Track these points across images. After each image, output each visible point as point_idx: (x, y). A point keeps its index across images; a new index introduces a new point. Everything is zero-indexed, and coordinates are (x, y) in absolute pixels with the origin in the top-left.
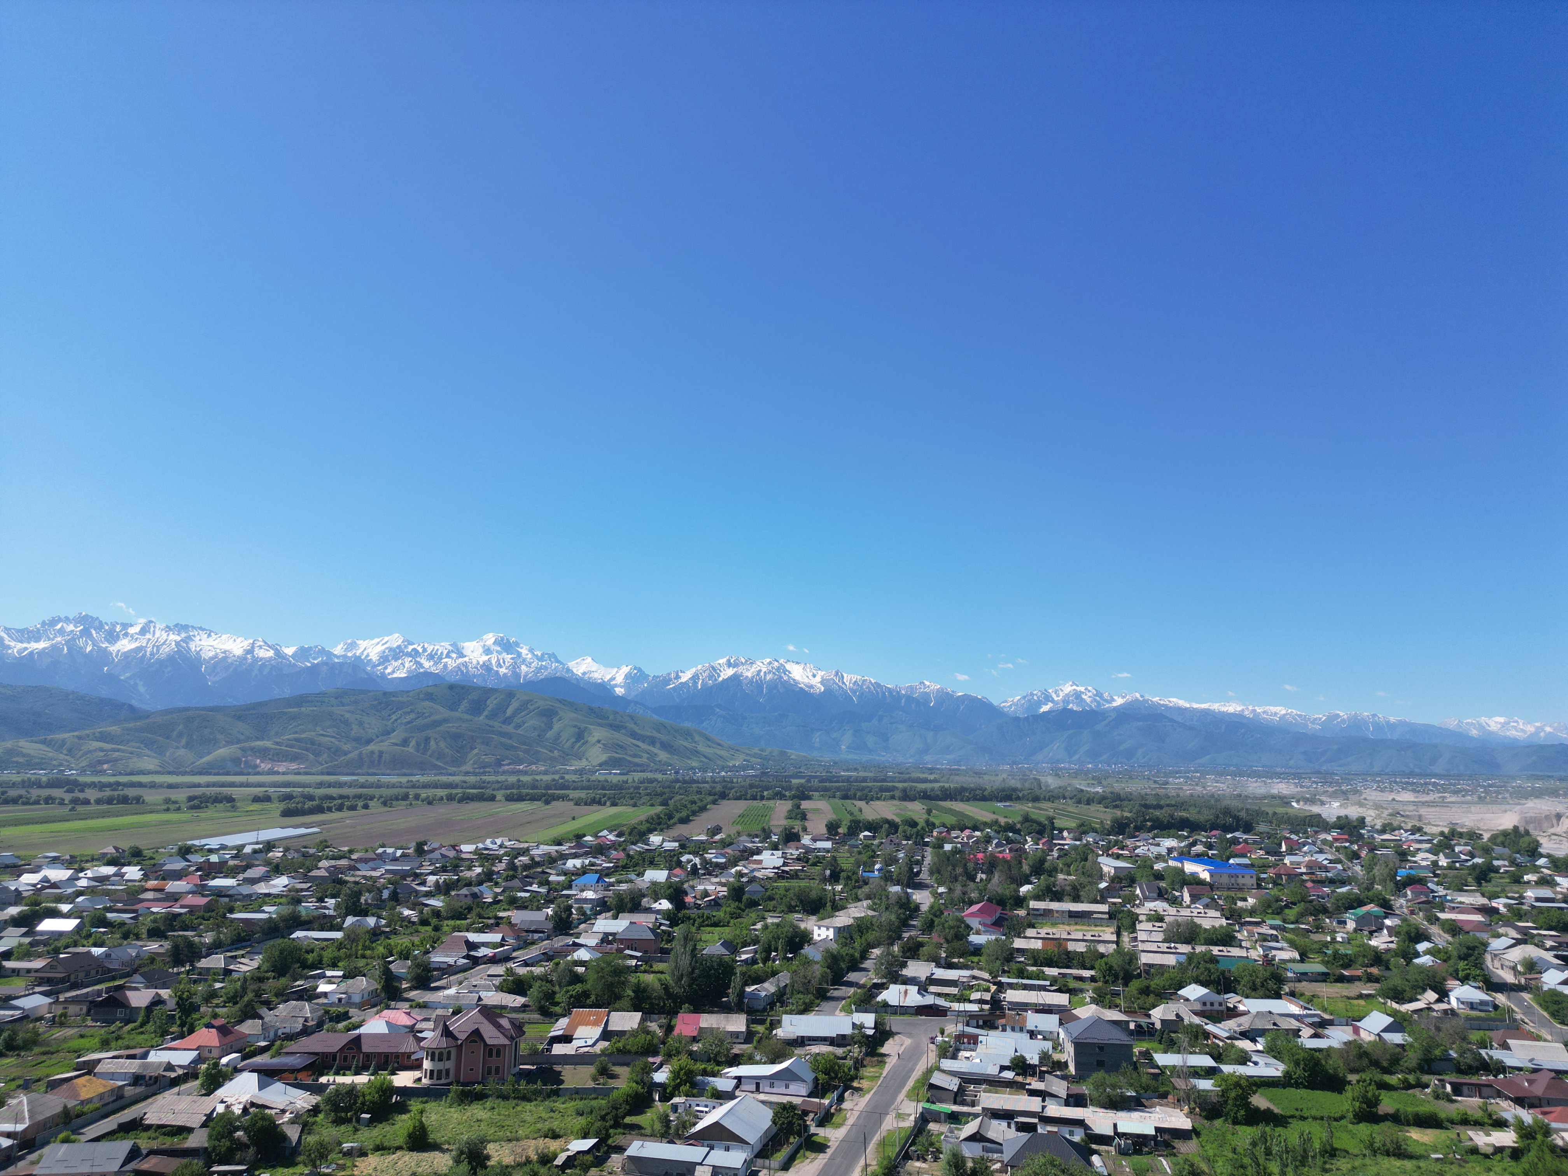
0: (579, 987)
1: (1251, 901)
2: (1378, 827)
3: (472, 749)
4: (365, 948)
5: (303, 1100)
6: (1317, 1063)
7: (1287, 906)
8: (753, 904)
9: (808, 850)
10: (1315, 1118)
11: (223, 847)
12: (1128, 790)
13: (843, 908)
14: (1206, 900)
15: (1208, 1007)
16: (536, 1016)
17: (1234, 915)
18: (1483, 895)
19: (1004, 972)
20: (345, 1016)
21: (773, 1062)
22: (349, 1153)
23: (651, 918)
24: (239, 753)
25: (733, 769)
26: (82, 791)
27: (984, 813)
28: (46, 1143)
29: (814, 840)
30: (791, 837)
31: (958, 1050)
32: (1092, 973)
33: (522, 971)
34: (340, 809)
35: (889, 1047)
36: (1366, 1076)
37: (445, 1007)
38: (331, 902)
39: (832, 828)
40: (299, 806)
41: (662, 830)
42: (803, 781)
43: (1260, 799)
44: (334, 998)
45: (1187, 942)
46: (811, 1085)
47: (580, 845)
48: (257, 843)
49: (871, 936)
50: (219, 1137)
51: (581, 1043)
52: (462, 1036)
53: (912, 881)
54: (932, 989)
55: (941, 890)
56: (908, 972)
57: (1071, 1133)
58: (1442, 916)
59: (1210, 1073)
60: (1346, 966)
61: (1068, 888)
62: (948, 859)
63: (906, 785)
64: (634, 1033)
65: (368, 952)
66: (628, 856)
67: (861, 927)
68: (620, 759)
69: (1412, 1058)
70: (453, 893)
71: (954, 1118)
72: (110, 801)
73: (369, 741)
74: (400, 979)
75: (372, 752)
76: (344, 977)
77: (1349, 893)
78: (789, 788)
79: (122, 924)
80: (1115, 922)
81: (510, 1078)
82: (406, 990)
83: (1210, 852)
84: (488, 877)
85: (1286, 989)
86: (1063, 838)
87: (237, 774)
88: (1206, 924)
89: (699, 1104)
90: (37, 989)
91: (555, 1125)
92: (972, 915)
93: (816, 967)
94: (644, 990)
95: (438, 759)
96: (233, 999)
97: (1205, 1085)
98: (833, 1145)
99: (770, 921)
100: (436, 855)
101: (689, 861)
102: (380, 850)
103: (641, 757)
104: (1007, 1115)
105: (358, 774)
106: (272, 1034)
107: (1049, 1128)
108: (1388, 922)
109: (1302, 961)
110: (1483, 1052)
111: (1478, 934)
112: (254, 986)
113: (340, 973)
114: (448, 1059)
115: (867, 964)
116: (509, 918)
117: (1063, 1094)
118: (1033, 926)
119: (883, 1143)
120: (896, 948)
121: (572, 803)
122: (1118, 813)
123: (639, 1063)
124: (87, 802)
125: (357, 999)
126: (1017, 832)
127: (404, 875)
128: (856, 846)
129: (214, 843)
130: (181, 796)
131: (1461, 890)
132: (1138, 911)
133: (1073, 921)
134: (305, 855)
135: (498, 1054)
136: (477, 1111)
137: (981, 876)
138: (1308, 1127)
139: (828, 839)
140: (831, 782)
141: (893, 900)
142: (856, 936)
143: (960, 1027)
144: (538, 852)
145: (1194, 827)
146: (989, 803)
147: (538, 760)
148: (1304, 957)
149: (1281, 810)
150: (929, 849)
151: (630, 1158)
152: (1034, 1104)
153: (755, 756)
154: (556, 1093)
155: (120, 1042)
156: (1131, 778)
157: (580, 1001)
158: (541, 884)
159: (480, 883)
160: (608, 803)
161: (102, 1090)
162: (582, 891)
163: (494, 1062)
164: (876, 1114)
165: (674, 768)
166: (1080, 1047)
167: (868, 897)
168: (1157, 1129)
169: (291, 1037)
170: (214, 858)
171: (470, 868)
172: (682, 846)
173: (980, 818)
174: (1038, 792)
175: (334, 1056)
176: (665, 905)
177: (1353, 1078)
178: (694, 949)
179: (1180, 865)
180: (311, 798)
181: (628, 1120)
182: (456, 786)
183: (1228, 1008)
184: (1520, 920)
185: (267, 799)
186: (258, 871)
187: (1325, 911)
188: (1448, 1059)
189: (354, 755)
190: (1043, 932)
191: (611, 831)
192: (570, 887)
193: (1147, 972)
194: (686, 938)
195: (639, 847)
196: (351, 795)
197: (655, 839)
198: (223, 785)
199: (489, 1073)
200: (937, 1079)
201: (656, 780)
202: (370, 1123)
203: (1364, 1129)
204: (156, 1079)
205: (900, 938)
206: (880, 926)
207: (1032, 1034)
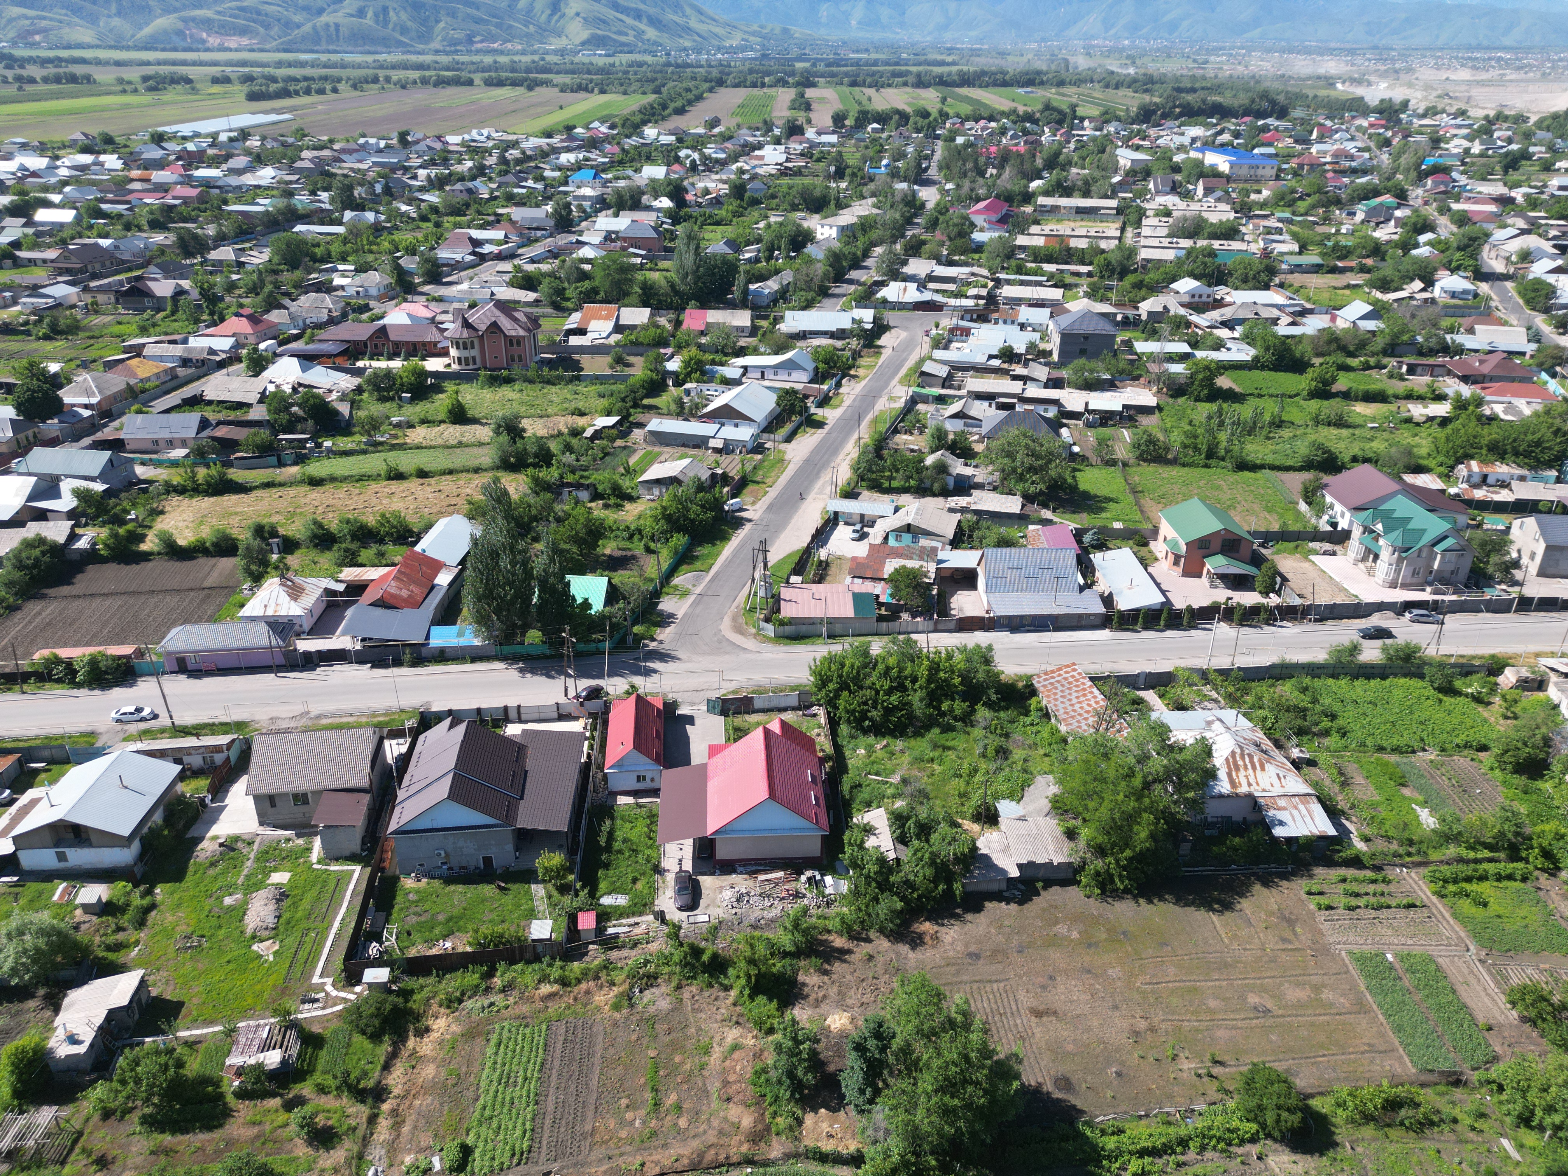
0: (587, 284)
1: (1266, 193)
2: (1421, 111)
3: (438, 21)
4: (370, 243)
5: (346, 382)
6: (1288, 349)
7: (1301, 198)
8: (755, 202)
9: (813, 145)
10: (1271, 396)
11: (197, 135)
12: (1162, 70)
13: (847, 206)
14: (1219, 193)
15: (1196, 299)
16: (550, 311)
17: (1244, 209)
18: (1505, 184)
19: (1003, 268)
20: (366, 308)
21: (776, 353)
22: (398, 425)
23: (653, 216)
24: (180, 25)
25: (730, 50)
26: (22, 67)
27: (1003, 100)
28: (122, 414)
29: (819, 133)
30: (794, 130)
31: (950, 341)
32: (1090, 268)
33: (530, 268)
34: (308, 92)
35: (886, 340)
36: (1330, 359)
37: (460, 301)
38: (324, 196)
39: (839, 119)
40: (264, 88)
41: (656, 122)
42: (807, 65)
43: (1304, 80)
44: (352, 291)
45: (1190, 236)
46: (811, 374)
47: (571, 138)
48: (231, 130)
49: (874, 235)
50: (278, 411)
51: (596, 335)
52: (482, 328)
53: (920, 178)
54: (931, 285)
55: (949, 186)
56: (908, 270)
57: (1046, 411)
58: (1455, 206)
59: (1184, 357)
60: (1341, 258)
61: (1079, 183)
62: (959, 153)
63: (921, 68)
64: (645, 327)
65: (374, 248)
66: (623, 150)
67: (865, 225)
68: (604, 37)
69: (1380, 343)
70: (447, 188)
71: (941, 400)
72: (58, 80)
73: (321, 11)
74: (411, 274)
75: (327, 25)
76: (357, 271)
77: (1368, 183)
78: (792, 74)
79: (120, 216)
80: (1122, 218)
81: (533, 365)
82: (419, 284)
83: (1236, 142)
84: (480, 171)
85: (1277, 280)
86: (1083, 129)
87: (185, 50)
88: (1213, 218)
89: (709, 389)
90: (60, 279)
91: (581, 405)
92: (978, 212)
93: (819, 265)
94: (651, 287)
95: (402, 34)
96: (254, 290)
97: (1177, 368)
98: (830, 422)
99: (773, 219)
100: (422, 146)
101: (688, 157)
102: (362, 141)
103: (627, 35)
104: (989, 397)
105: (317, 52)
106: (301, 323)
107: (1027, 407)
108: (1398, 213)
109: (1300, 253)
110: (1448, 337)
111: (1485, 225)
112: (269, 279)
113: (352, 268)
114: (473, 347)
115: (869, 262)
116: (508, 214)
117: (1044, 378)
118: (1037, 222)
119: (875, 421)
120: (898, 247)
121: (557, 90)
122: (1147, 98)
123: (652, 353)
124: (32, 81)
125: (374, 292)
126: (1035, 122)
127: (394, 168)
128: (863, 140)
129: (186, 129)
130: (133, 74)
131: (1484, 179)
132: (1146, 205)
133: (1079, 216)
134: (284, 145)
135: (519, 344)
136: (507, 392)
137: (991, 171)
138: (1261, 403)
139: (834, 132)
140: (839, 65)
141: (898, 198)
142: (859, 234)
143: (955, 321)
144: (531, 144)
145: (1223, 112)
146: (1009, 89)
147: (514, 37)
148: (1303, 249)
149: (1323, 93)
150: (940, 143)
151: (651, 433)
152: (1016, 387)
153: (753, 34)
154: (578, 378)
155: (157, 329)
156: (1169, 56)
157: (590, 297)
158: (536, 180)
159: (473, 178)
160: (596, 90)
161: (156, 371)
162: (579, 187)
163: (516, 351)
164: (870, 398)
165: (664, 49)
166: (1067, 338)
167: (873, 195)
168: (1124, 406)
169: (320, 326)
170: (191, 147)
171: (460, 162)
172: (680, 140)
173: (997, 106)
174: (1064, 75)
175: (365, 344)
176: (665, 203)
177: (1317, 361)
178: (698, 247)
179: (1200, 156)
180: (274, 80)
181: (646, 401)
182: (428, 68)
183: (1215, 300)
184: (1533, 210)
185: (227, 80)
186: (241, 161)
187: (1338, 202)
188: (1412, 343)
189: (307, 28)
190: (1047, 229)
191: (603, 122)
192: (566, 183)
193: (1144, 267)
194: (690, 237)
195: (634, 141)
196: (316, 76)
197: (650, 132)
198: (174, 63)
199: (513, 360)
200: (928, 367)
201: (646, 63)
202: (412, 400)
203: (1314, 405)
204: (203, 362)
205: (903, 236)
206: (884, 225)
207: (1023, 327)
